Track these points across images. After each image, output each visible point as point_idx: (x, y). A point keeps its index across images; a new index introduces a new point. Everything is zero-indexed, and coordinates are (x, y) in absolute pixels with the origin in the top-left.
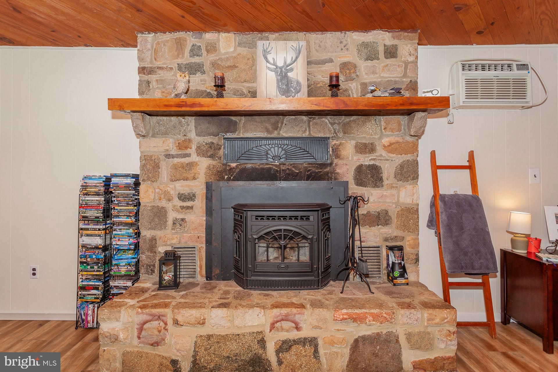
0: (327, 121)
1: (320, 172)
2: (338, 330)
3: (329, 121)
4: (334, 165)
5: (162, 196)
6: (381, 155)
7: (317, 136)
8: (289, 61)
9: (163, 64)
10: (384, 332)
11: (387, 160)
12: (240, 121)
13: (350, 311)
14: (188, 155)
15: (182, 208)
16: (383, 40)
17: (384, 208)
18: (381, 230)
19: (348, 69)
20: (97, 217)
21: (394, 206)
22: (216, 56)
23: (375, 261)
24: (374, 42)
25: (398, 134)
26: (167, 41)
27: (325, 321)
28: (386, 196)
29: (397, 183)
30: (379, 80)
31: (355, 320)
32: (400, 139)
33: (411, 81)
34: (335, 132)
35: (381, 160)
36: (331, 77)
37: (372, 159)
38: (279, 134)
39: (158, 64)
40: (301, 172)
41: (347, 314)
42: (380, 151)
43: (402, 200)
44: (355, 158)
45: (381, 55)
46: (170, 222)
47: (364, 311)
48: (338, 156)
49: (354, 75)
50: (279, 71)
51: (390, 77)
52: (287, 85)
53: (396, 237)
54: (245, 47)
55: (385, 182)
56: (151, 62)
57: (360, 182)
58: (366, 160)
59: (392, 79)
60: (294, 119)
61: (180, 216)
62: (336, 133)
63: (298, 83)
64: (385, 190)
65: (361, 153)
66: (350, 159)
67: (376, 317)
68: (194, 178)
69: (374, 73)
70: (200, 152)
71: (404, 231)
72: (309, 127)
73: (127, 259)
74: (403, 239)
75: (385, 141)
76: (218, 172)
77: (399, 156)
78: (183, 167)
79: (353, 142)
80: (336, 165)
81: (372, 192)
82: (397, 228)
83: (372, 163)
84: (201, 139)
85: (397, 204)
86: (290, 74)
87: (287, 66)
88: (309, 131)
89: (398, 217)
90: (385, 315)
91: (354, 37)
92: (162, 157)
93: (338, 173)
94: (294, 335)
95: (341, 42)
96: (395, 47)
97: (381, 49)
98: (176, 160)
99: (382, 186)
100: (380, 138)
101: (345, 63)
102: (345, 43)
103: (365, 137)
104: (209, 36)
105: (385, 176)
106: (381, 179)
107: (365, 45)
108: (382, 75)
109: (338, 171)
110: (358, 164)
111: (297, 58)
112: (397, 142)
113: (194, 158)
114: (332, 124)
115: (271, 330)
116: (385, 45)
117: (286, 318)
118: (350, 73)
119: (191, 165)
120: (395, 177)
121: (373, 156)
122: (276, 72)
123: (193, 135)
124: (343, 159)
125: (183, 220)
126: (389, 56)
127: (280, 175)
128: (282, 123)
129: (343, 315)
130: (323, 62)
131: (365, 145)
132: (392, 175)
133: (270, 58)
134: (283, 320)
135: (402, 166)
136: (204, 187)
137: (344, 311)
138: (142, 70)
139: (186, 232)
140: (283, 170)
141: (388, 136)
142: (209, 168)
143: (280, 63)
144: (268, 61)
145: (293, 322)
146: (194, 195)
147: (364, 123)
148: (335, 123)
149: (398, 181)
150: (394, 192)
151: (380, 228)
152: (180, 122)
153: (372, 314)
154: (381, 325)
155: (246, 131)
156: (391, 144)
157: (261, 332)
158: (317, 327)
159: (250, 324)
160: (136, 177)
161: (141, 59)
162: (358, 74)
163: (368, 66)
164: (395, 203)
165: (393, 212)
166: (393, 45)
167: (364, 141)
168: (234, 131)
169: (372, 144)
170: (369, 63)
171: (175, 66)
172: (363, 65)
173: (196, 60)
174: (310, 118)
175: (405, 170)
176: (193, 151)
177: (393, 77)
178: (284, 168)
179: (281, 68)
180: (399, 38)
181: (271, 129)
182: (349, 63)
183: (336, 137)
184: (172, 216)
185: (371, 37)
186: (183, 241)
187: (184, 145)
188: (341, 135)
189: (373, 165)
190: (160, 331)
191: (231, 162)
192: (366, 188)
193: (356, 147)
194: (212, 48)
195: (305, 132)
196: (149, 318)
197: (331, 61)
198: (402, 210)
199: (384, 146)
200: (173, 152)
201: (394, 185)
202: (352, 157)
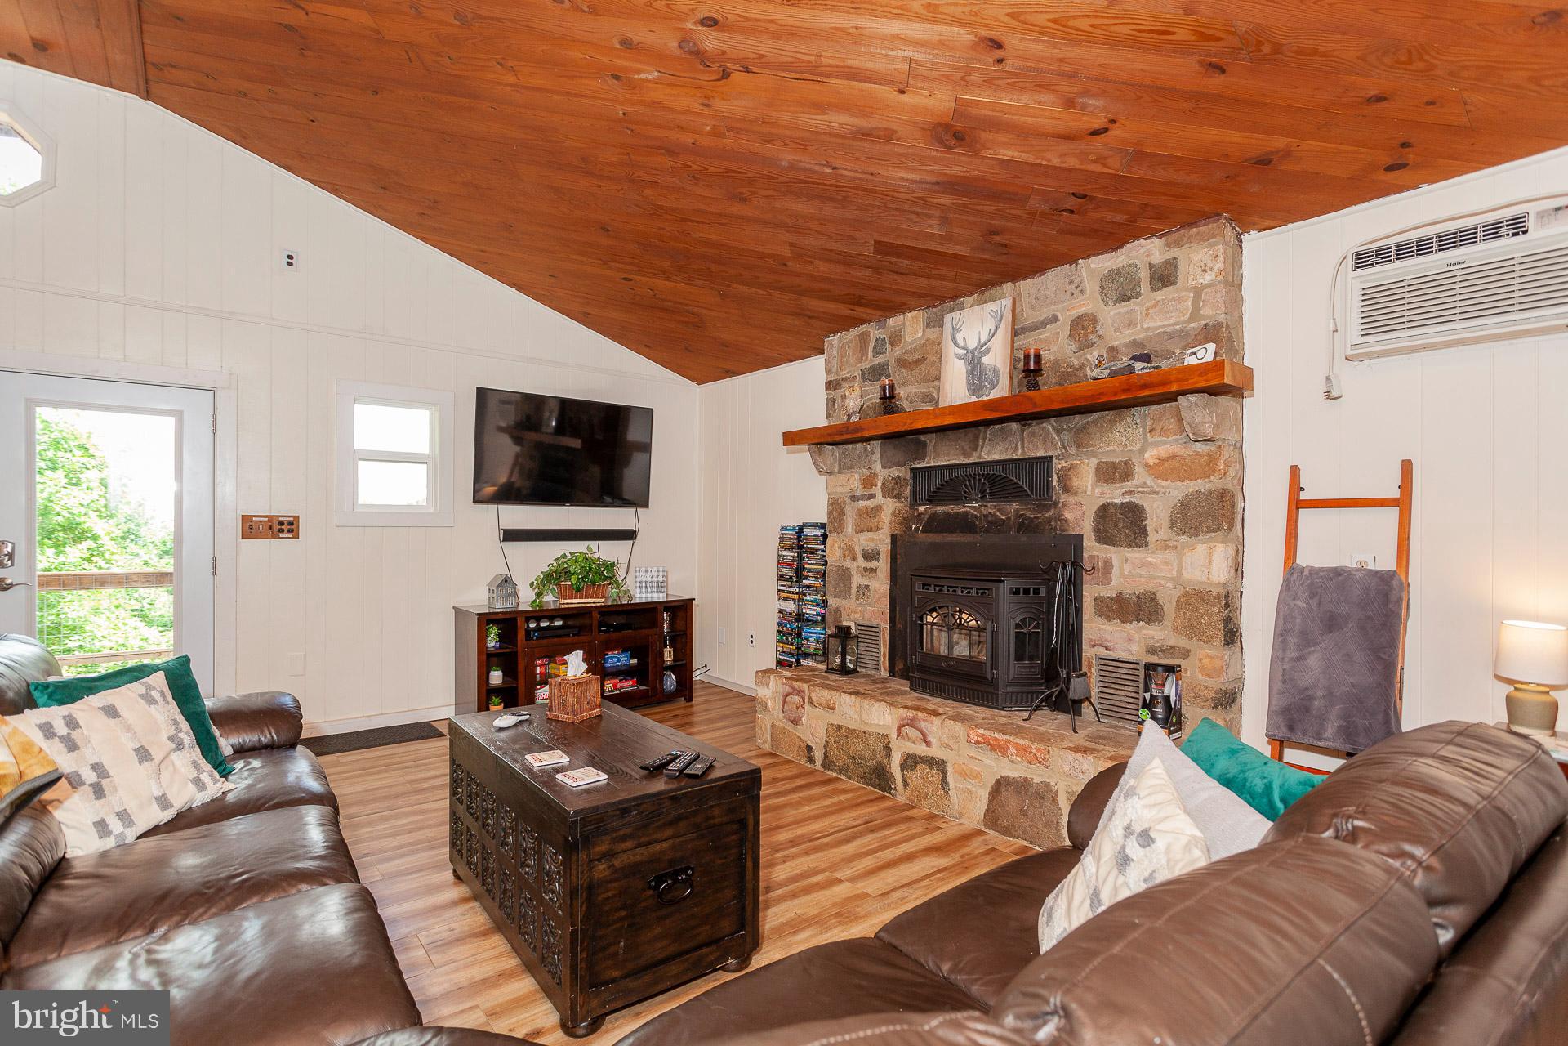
0: (1049, 427)
1: (1037, 518)
2: (973, 758)
3: (1053, 426)
4: (1061, 505)
5: (847, 553)
6: (1145, 483)
7: (1033, 455)
8: (984, 339)
9: (848, 373)
10: (1037, 780)
11: (1156, 493)
12: (930, 441)
13: (988, 733)
14: (872, 496)
15: (866, 569)
16: (1148, 256)
17: (1148, 589)
18: (1144, 631)
19: (1084, 328)
20: (791, 577)
21: (1170, 585)
22: (902, 348)
23: (1130, 689)
24: (1130, 266)
25: (1178, 440)
26: (852, 340)
27: (957, 739)
28: (1150, 564)
29: (1177, 538)
30: (1142, 336)
31: (993, 748)
32: (1179, 450)
33: (1206, 325)
34: (1063, 445)
35: (1142, 493)
36: (1027, 357)
37: (1126, 492)
38: (980, 457)
39: (844, 374)
40: (1009, 519)
41: (983, 736)
42: (1141, 476)
43: (1186, 575)
44: (1096, 491)
45: (1145, 287)
46: (854, 590)
47: (1006, 737)
48: (1066, 489)
49: (1093, 338)
50: (970, 355)
51: (1164, 326)
52: (979, 378)
53: (1172, 647)
54: (934, 327)
55: (1152, 537)
56: (837, 374)
57: (1104, 536)
58: (1116, 494)
59: (1169, 329)
60: (1001, 430)
61: (864, 582)
62: (1065, 448)
63: (995, 370)
64: (1153, 552)
65: (1106, 481)
66: (1089, 493)
67: (1023, 751)
68: (878, 529)
69: (1131, 324)
70: (886, 493)
71: (1190, 639)
72: (1022, 440)
73: (815, 633)
74: (1186, 654)
75: (1150, 456)
76: (904, 519)
77: (1179, 484)
78: (867, 513)
79: (1093, 462)
80: (1064, 505)
81: (1128, 555)
82: (1175, 630)
83: (1126, 499)
84: (887, 471)
85: (1177, 581)
86: (985, 360)
87: (982, 347)
88: (1023, 447)
89: (1178, 609)
90: (1034, 751)
91: (1093, 266)
92: (848, 500)
93: (1066, 520)
94: (921, 749)
95: (1071, 282)
96: (1173, 264)
97: (1144, 275)
98: (862, 503)
99: (1147, 544)
100: (1142, 451)
101: (1078, 318)
102: (1077, 281)
103: (1114, 451)
104: (892, 322)
105: (1150, 526)
106: (1144, 531)
107: (1114, 275)
108: (1145, 326)
109: (1067, 515)
110: (1102, 501)
111: (996, 329)
112: (1174, 457)
113: (880, 499)
114: (1059, 432)
115: (898, 737)
116: (1151, 266)
117: (911, 723)
118: (1086, 335)
119: (877, 509)
120: (1172, 527)
121: (1128, 486)
122: (966, 360)
123: (878, 467)
124: (1076, 494)
125: (867, 587)
126: (1160, 284)
127: (980, 523)
128: (985, 439)
129: (978, 736)
130: (1043, 324)
131: (1114, 466)
132: (1166, 522)
133: (959, 337)
134: (907, 725)
135: (1184, 505)
136: (888, 541)
137: (981, 731)
138: (830, 386)
139: (870, 605)
140: (984, 516)
141: (1156, 444)
142: (894, 513)
143: (972, 345)
144: (956, 345)
145: (920, 731)
146: (878, 553)
147: (1113, 423)
148: (1063, 430)
149: (1178, 534)
150: (1171, 556)
151: (1142, 628)
152: (866, 450)
153: (1017, 745)
154: (1030, 766)
155: (937, 456)
156: (1162, 461)
157: (887, 736)
158: (948, 747)
159: (876, 722)
160: (823, 526)
161: (828, 371)
162: (1100, 333)
163: (1119, 313)
164: (1172, 579)
165: (1168, 599)
166: (1167, 261)
167: (1113, 459)
168: (922, 458)
169: (1126, 463)
170: (1123, 308)
171: (858, 374)
172: (1110, 315)
173: (880, 359)
174: (1024, 425)
175: (1192, 512)
176: (877, 490)
177: (1169, 325)
178: (985, 512)
179: (973, 352)
180: (1179, 244)
181: (968, 450)
182: (1085, 315)
183: (1065, 455)
184: (857, 580)
185: (1124, 257)
186: (867, 616)
187: (868, 482)
188: (1073, 450)
189: (1130, 502)
190: (798, 708)
191: (919, 505)
192: (1116, 548)
193: (1097, 470)
194: (896, 339)
195: (1016, 450)
196: (791, 690)
197: (1055, 319)
198: (1186, 594)
199: (1147, 465)
200: (858, 493)
201: (1171, 544)
202: (1093, 490)
